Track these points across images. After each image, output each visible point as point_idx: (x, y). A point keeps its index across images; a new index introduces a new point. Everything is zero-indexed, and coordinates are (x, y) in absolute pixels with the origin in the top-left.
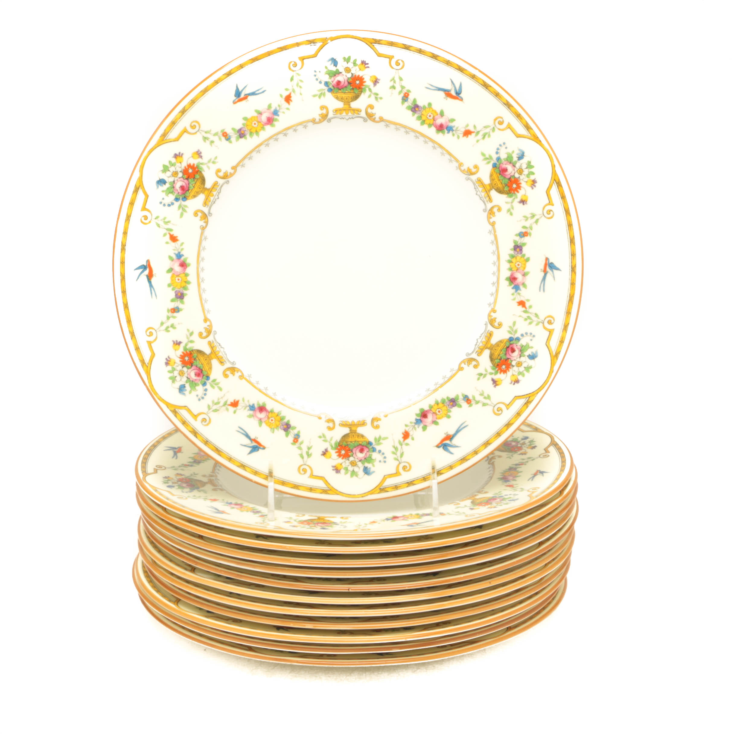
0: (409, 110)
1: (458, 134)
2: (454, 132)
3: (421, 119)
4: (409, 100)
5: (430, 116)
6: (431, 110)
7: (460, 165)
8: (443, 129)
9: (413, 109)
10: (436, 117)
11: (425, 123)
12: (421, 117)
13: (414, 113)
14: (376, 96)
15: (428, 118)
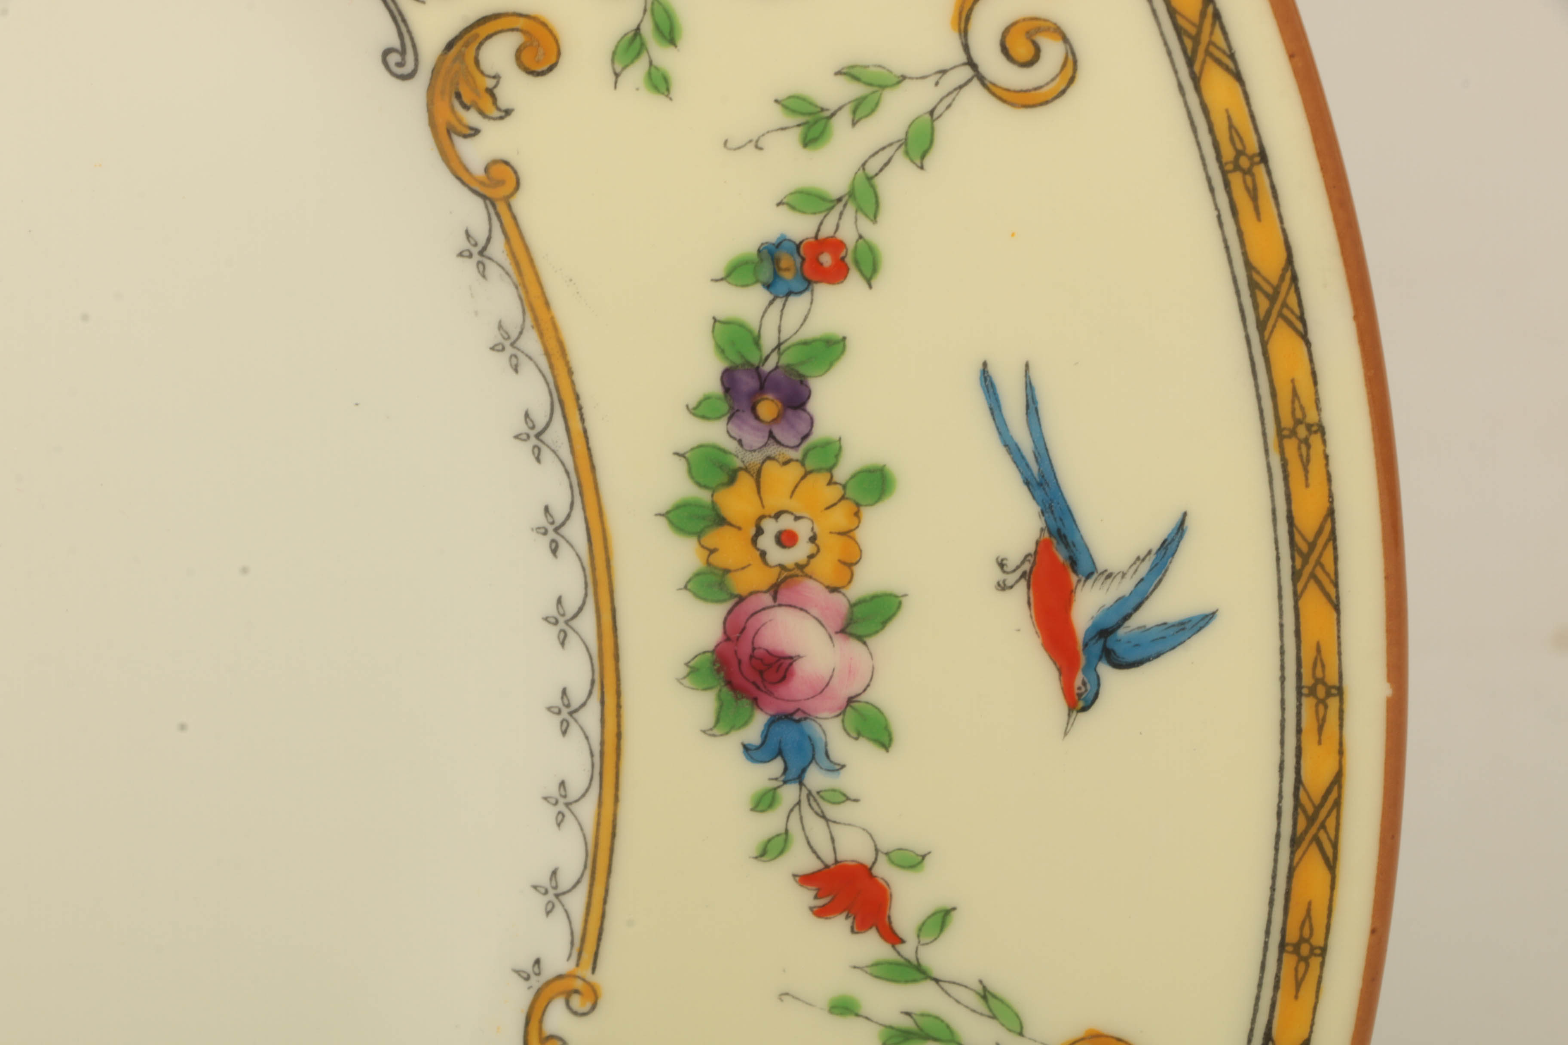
0: (721, 351)
1: (794, 826)
2: (789, 793)
3: (714, 491)
4: (797, 305)
5: (786, 539)
6: (839, 518)
7: (568, 994)
8: (756, 702)
9: (748, 383)
10: (813, 590)
11: (699, 535)
12: (732, 478)
13: (724, 407)
14: (648, 30)
15: (759, 531)
